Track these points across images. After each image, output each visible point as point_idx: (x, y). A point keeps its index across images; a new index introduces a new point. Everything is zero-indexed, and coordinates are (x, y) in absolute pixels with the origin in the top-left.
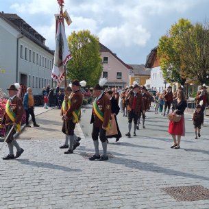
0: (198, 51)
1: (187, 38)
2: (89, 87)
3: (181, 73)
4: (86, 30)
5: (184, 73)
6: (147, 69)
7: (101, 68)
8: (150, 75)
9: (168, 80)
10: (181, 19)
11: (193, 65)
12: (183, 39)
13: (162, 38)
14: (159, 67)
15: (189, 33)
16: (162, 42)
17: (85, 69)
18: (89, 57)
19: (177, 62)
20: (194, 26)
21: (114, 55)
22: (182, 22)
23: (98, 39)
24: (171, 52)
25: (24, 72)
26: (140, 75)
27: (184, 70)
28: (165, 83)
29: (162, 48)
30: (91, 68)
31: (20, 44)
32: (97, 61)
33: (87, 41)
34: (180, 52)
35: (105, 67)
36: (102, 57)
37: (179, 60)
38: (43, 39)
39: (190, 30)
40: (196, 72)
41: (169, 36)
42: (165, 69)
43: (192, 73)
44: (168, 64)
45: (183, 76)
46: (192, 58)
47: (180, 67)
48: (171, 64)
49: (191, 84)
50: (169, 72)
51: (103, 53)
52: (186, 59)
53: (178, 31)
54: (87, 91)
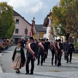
1: (70, 8)
2: (6, 39)
3: (66, 30)
4: (4, 2)
5: (69, 30)
6: (45, 27)
7: (14, 27)
9: (58, 34)
11: (74, 25)
12: (68, 8)
15: (71, 5)
16: (54, 10)
19: (64, 23)
21: (23, 18)
23: (13, 7)
24: (60, 17)
26: (40, 31)
27: (68, 28)
29: (54, 14)
30: (8, 27)
32: (12, 21)
33: (5, 9)
34: (66, 17)
35: (17, 26)
36: (15, 19)
39: (72, 2)
40: (76, 29)
41: (58, 6)
43: (74, 30)
44: (58, 24)
45: (68, 32)
46: (74, 20)
47: (66, 26)
48: (60, 24)
49: (73, 37)
50: (59, 30)
51: (15, 17)
52: (70, 21)
53: (64, 3)
54: (5, 41)
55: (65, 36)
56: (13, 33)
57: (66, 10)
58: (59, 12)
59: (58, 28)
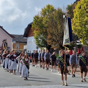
0: (59, 27)
1: (52, 18)
3: (48, 41)
5: (50, 41)
6: (25, 38)
8: (26, 42)
9: (39, 46)
10: (48, 5)
11: (56, 36)
12: (49, 18)
13: (36, 17)
14: (33, 37)
15: (53, 15)
16: (35, 19)
20: (57, 10)
24: (42, 27)
26: (20, 42)
27: (50, 39)
29: (35, 23)
34: (47, 27)
37: (47, 32)
39: (54, 12)
40: (58, 41)
42: (37, 38)
43: (55, 41)
45: (49, 43)
46: (55, 31)
47: (47, 37)
48: (41, 35)
49: (55, 49)
50: (40, 41)
52: (51, 32)
53: (46, 13)
55: (46, 47)
57: (48, 20)
59: (39, 39)
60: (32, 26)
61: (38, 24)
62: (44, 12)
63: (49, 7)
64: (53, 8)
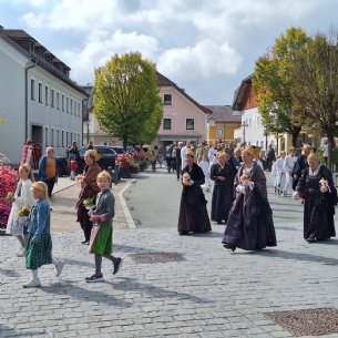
0: (320, 81)
1: (302, 60)
3: (292, 117)
4: (134, 51)
5: (299, 118)
6: (236, 113)
7: (161, 113)
8: (240, 123)
9: (270, 129)
11: (313, 103)
12: (295, 61)
13: (261, 60)
14: (256, 109)
15: (305, 51)
16: (260, 67)
17: (135, 115)
18: (140, 96)
19: (285, 99)
20: (314, 39)
21: (182, 91)
22: (293, 32)
23: (155, 65)
24: (275, 83)
25: (37, 122)
26: (224, 123)
27: (297, 112)
28: (266, 135)
29: (260, 77)
30: (144, 114)
31: (30, 77)
32: (154, 101)
33: (136, 70)
34: (290, 84)
35: (167, 112)
36: (161, 95)
37: (288, 96)
38: (67, 69)
39: (306, 45)
40: (318, 115)
41: (271, 57)
42: (265, 113)
43: (312, 117)
44: (270, 104)
45: (297, 122)
46: (311, 92)
47: (290, 108)
48: (275, 103)
49: (310, 136)
50: (273, 117)
51: (162, 88)
52: (301, 94)
53: (285, 49)
54: (138, 150)
55: (289, 133)
56: (157, 128)
57: (291, 65)
58: (273, 71)
59: (271, 114)
60: (254, 84)
61: (266, 79)
62: (282, 48)
63: (294, 35)
64: (304, 35)
